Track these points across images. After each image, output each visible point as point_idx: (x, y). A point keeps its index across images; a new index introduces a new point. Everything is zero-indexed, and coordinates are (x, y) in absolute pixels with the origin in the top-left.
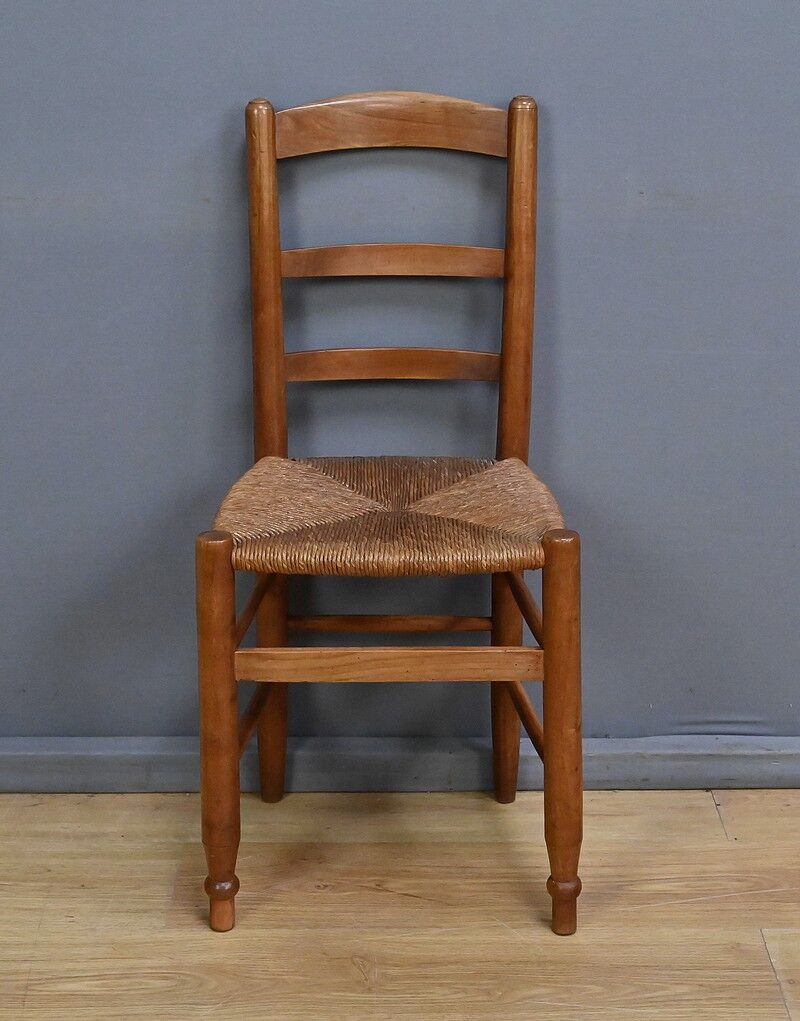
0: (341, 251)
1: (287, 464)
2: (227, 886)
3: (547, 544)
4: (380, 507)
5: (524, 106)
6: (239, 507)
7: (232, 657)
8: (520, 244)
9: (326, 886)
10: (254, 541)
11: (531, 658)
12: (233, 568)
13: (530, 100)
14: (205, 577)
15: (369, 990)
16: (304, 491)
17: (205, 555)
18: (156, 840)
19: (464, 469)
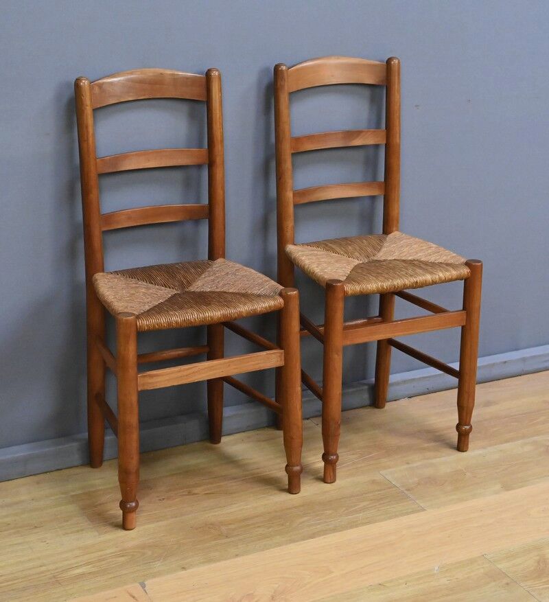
2: (134, 504)
3: (285, 296)
4: (175, 291)
5: (215, 74)
7: (137, 379)
9: (163, 499)
11: (278, 354)
12: (138, 329)
13: (217, 70)
18: (53, 498)
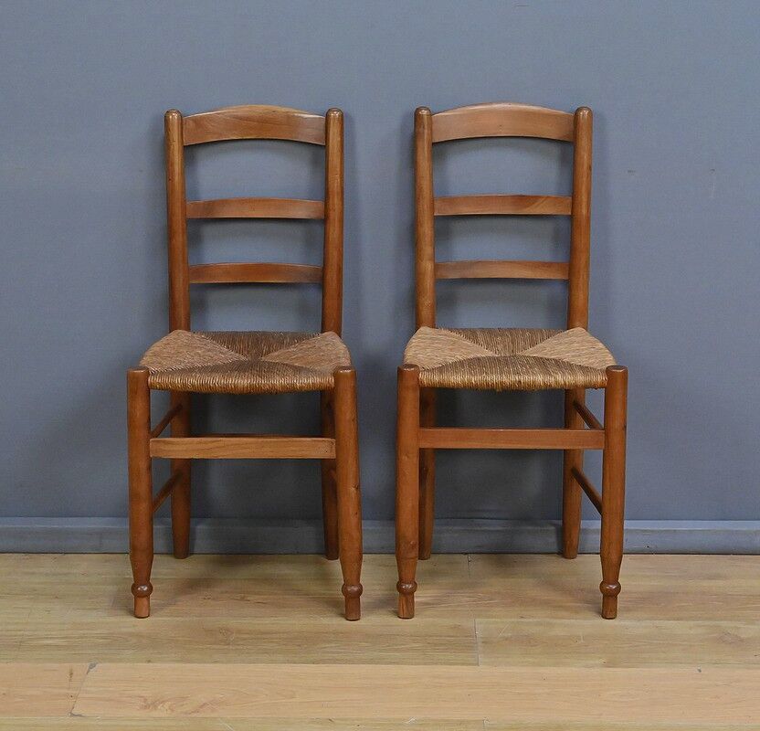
0: (224, 203)
1: (189, 334)
3: (336, 375)
4: (243, 358)
5: (335, 114)
6: (155, 355)
7: (148, 442)
8: (333, 198)
10: (162, 373)
12: (149, 388)
13: (340, 111)
14: (132, 393)
15: (229, 644)
16: (196, 348)
17: (132, 380)
19: (298, 338)
